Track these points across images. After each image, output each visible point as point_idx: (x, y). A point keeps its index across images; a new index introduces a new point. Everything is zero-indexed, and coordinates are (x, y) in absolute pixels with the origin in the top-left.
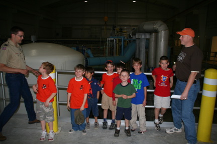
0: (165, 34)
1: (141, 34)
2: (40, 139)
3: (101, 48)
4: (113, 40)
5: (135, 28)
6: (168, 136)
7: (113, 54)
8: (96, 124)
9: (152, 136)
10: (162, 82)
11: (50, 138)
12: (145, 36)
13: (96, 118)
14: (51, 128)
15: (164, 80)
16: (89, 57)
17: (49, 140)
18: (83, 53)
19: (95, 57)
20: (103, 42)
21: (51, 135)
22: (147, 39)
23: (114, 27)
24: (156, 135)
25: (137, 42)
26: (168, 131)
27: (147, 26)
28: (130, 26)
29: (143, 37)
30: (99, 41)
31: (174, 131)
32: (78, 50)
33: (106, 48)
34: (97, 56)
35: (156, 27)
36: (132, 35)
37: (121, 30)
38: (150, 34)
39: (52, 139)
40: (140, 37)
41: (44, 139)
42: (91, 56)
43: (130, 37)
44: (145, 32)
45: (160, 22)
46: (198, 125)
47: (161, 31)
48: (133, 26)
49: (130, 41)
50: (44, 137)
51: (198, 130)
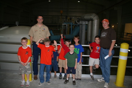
0: (97, 22)
1: (83, 21)
2: (21, 85)
3: (59, 29)
4: (66, 25)
5: (79, 18)
6: (98, 83)
7: (66, 33)
8: (55, 76)
9: (89, 83)
11: (27, 85)
12: (85, 22)
13: (55, 72)
14: (28, 78)
15: (98, 49)
17: (26, 86)
19: (55, 35)
20: (60, 26)
21: (28, 83)
22: (86, 24)
23: (67, 17)
24: (91, 82)
25: (81, 26)
26: (99, 80)
27: (87, 17)
28: (76, 16)
29: (84, 23)
30: (57, 25)
31: (102, 80)
33: (62, 30)
34: (56, 35)
35: (92, 17)
36: (77, 22)
37: (71, 19)
38: (88, 22)
39: (28, 85)
40: (82, 23)
41: (23, 85)
42: (53, 34)
43: (76, 23)
44: (85, 20)
45: (94, 14)
46: (116, 77)
47: (95, 20)
48: (78, 16)
49: (76, 25)
50: (23, 84)
51: (116, 79)
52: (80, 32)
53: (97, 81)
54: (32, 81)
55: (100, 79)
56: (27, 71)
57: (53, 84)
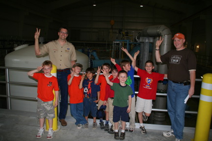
0: (168, 38)
2: (37, 136)
3: (108, 50)
4: (119, 44)
5: (140, 31)
6: (164, 139)
7: (118, 57)
8: (95, 125)
9: (148, 138)
10: (146, 84)
11: (48, 136)
12: (149, 40)
13: (95, 118)
14: (51, 126)
15: (149, 83)
16: (94, 59)
17: (47, 137)
18: (88, 56)
19: (100, 59)
20: (109, 45)
21: (50, 133)
22: (151, 43)
23: (120, 30)
24: (153, 137)
25: (142, 45)
26: (165, 134)
27: (151, 30)
28: (137, 30)
29: (147, 41)
30: (105, 44)
31: (171, 134)
32: (83, 52)
33: (111, 51)
34: (103, 59)
35: (159, 31)
36: (138, 39)
37: (127, 34)
38: (154, 39)
39: (51, 137)
40: (144, 41)
41: (39, 136)
42: (97, 58)
43: (135, 40)
44: (149, 36)
45: (163, 27)
46: (195, 130)
47: (164, 35)
49: (135, 45)
50: (41, 135)
51: (195, 134)
52: (142, 55)
53: (163, 135)
54: (58, 130)
55: (168, 132)
56: (48, 115)
57: (90, 136)
